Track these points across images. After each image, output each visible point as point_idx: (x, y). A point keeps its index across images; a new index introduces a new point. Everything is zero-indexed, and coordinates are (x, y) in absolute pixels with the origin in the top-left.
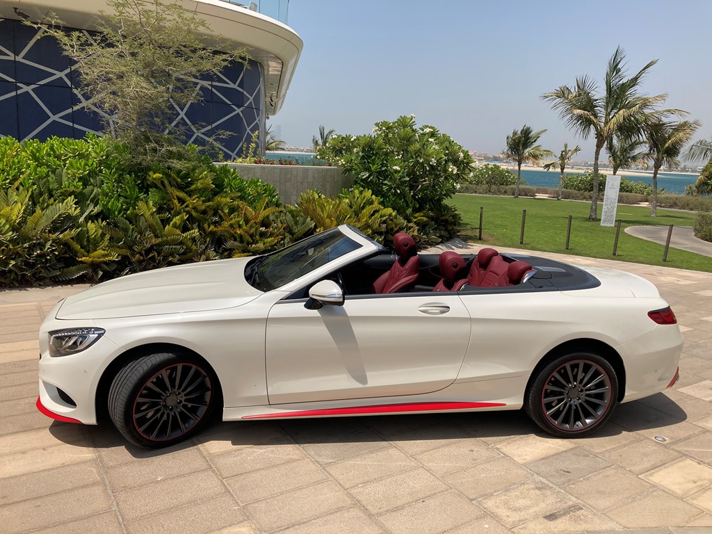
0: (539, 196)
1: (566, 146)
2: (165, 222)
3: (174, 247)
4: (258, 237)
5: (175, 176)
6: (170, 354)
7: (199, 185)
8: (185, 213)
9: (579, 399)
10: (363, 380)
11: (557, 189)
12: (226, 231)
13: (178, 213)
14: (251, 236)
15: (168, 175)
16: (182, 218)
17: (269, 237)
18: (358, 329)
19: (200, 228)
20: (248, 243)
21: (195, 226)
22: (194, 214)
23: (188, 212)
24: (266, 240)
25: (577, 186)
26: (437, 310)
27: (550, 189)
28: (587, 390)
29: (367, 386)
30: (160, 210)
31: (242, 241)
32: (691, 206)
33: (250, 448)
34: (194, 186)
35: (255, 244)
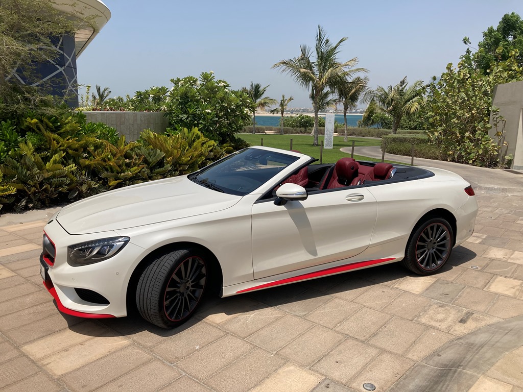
0: (268, 132)
1: (283, 97)
2: (46, 159)
3: (61, 179)
4: (124, 167)
5: (47, 121)
6: (185, 251)
7: (68, 127)
8: (62, 152)
9: (433, 248)
10: (315, 253)
11: (279, 127)
12: (98, 164)
13: (55, 152)
14: (120, 166)
15: (41, 121)
16: (60, 156)
17: (132, 167)
18: (311, 217)
19: (77, 164)
20: (118, 173)
21: (70, 162)
22: (70, 151)
23: (64, 151)
24: (132, 169)
25: (292, 124)
26: (356, 198)
27: (274, 128)
28: (438, 242)
29: (317, 257)
30: (38, 150)
31: (112, 172)
32: (363, 134)
33: (241, 315)
34: (63, 130)
35: (124, 172)
